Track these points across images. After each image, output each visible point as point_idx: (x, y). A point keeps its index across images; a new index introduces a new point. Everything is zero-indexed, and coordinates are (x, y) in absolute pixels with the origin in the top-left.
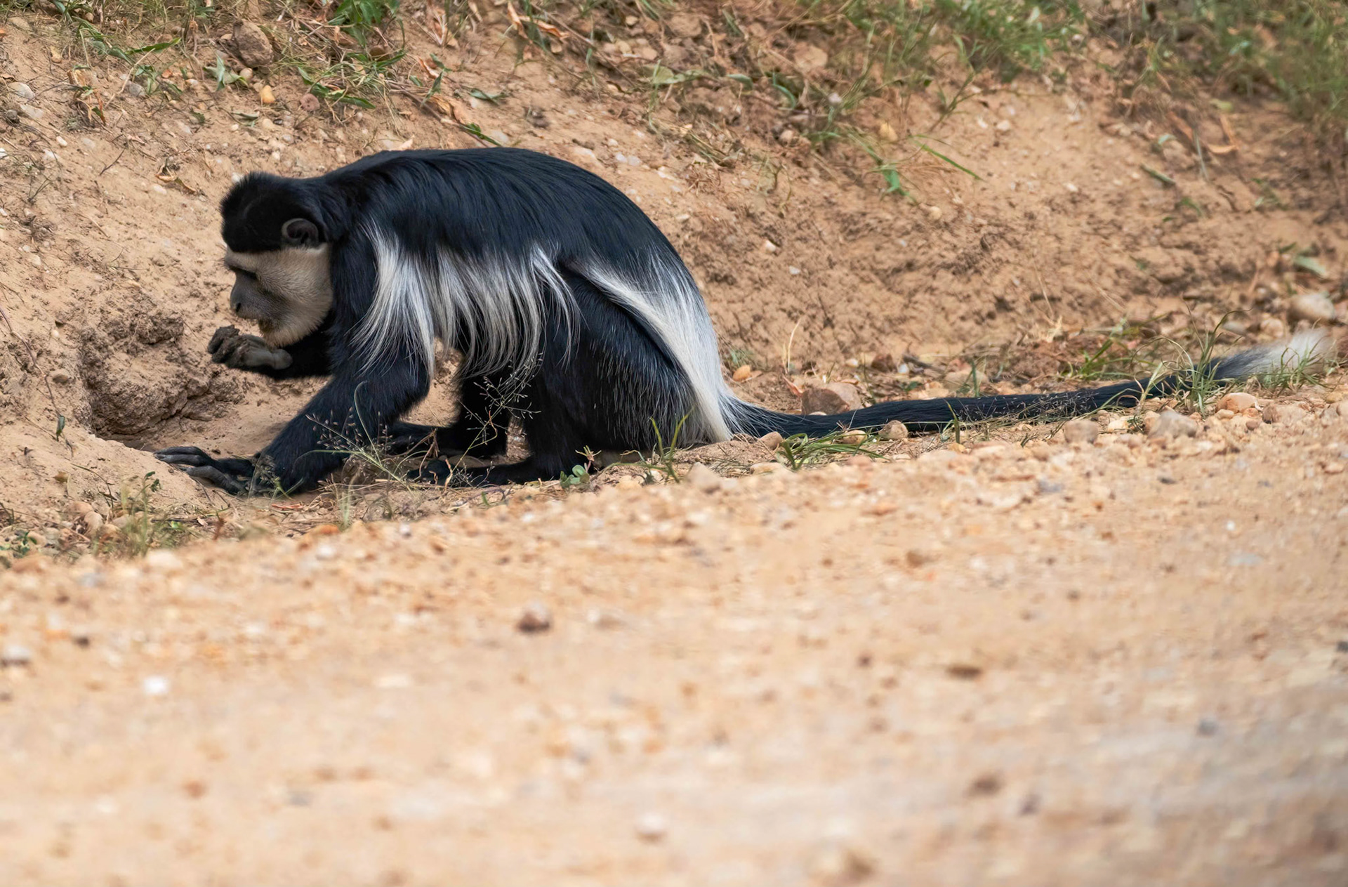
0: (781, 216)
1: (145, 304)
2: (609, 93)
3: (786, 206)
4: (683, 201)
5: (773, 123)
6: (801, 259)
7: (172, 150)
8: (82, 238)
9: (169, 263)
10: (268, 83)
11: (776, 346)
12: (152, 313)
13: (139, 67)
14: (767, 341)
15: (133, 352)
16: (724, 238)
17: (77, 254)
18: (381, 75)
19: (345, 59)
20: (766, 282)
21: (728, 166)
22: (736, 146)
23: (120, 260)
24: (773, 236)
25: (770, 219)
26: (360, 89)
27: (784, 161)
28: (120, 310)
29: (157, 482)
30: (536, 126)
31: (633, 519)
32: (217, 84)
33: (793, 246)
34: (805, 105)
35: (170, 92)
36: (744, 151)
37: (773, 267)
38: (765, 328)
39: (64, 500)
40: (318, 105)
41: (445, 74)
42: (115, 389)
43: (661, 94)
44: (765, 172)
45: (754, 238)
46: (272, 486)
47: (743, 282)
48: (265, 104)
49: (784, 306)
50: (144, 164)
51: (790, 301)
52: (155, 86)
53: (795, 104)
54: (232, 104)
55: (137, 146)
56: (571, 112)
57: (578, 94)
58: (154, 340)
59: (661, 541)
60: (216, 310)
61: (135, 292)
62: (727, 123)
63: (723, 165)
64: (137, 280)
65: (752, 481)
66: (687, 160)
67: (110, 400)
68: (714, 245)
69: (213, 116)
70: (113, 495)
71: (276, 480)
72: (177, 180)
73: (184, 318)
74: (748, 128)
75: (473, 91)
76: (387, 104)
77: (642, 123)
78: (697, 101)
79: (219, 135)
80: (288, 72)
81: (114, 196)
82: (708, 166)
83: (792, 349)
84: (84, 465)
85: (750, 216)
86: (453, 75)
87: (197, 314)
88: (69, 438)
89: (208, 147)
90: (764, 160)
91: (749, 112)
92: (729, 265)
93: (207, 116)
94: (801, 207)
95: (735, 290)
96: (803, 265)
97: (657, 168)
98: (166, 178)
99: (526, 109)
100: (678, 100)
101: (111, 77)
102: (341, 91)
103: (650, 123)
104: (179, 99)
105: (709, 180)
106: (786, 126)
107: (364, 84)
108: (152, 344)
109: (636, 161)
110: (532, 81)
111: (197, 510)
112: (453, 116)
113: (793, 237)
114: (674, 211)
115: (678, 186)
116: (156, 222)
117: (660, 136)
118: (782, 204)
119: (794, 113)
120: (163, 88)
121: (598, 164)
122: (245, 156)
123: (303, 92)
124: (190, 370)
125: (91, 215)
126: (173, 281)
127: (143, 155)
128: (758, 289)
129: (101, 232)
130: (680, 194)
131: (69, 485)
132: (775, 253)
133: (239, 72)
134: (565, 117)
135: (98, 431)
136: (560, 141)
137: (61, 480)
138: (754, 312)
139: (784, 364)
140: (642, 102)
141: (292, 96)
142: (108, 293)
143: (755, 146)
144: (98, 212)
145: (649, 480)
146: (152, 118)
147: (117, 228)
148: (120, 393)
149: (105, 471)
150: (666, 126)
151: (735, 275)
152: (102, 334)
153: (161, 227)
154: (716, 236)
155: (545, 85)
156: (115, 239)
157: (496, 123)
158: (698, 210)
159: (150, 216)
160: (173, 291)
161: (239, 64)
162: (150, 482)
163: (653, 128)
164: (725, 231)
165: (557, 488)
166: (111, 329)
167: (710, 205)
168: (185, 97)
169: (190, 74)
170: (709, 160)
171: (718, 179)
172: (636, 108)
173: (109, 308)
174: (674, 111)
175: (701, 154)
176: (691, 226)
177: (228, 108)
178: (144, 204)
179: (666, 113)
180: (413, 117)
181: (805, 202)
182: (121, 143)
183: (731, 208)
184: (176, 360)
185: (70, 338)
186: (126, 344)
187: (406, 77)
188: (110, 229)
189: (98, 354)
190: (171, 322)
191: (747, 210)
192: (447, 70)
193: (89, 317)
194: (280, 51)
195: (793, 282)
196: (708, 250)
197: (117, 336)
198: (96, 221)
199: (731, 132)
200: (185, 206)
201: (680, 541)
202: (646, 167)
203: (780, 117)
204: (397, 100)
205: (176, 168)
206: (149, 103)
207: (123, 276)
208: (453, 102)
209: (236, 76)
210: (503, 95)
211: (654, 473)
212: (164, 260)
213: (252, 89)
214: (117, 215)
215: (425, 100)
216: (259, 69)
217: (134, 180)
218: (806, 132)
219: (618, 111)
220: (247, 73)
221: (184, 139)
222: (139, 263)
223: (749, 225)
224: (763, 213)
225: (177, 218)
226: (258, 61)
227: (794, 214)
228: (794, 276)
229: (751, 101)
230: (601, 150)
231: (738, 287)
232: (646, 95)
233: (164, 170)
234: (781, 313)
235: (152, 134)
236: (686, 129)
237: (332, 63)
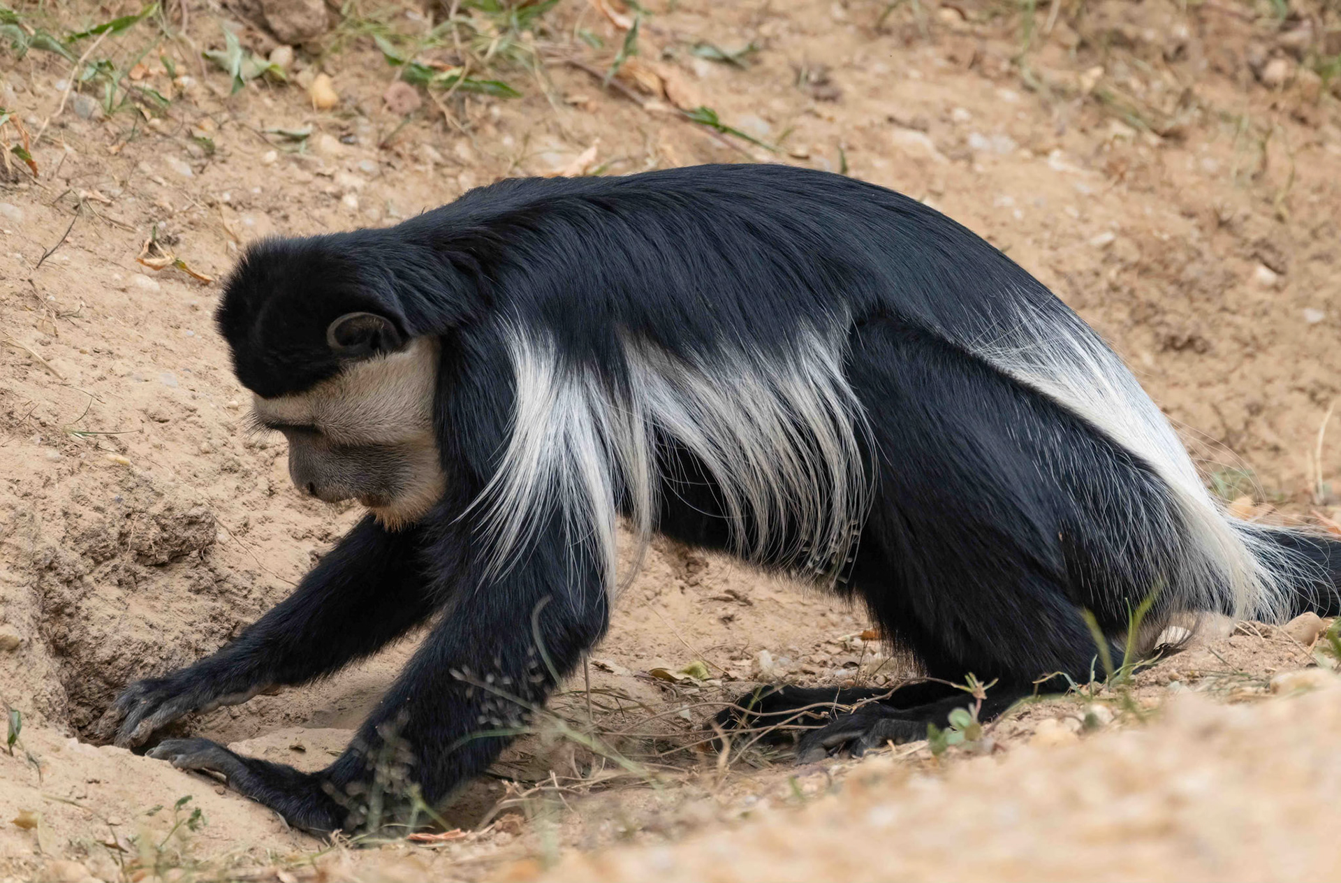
0: (1280, 218)
1: (142, 494)
2: (946, 26)
3: (1287, 201)
4: (1099, 210)
5: (1247, 50)
6: (1323, 294)
7: (162, 209)
9: (178, 415)
10: (322, 69)
11: (1294, 456)
12: (156, 509)
13: (86, 64)
14: (1276, 449)
15: (129, 583)
16: (1180, 270)
17: (10, 414)
18: (526, 35)
19: (461, 11)
20: (1264, 341)
21: (1174, 137)
22: (1185, 100)
23: (89, 418)
24: (1269, 257)
25: (1260, 226)
26: (492, 64)
27: (1275, 118)
28: (97, 509)
29: (197, 813)
30: (817, 98)
31: (1073, 801)
32: (231, 80)
33: (1306, 271)
34: (1302, 11)
35: (147, 104)
36: (1200, 107)
37: (1275, 314)
38: (1271, 425)
39: (34, 860)
40: (418, 101)
41: (642, 20)
42: (104, 653)
43: (1039, 17)
44: (1241, 141)
45: (1233, 263)
46: (407, 801)
47: (1223, 345)
48: (321, 109)
49: (1302, 382)
50: (113, 239)
51: (1312, 372)
52: (119, 96)
53: (1284, 11)
54: (261, 114)
55: (97, 209)
56: (879, 67)
57: (888, 32)
58: (165, 558)
59: (1128, 834)
60: (271, 493)
61: (122, 474)
62: (1166, 58)
63: (1166, 136)
64: (123, 451)
65: (1279, 707)
66: (1099, 134)
67: (98, 674)
68: (1164, 284)
69: (225, 141)
70: (122, 843)
71: (414, 790)
72: (177, 263)
73: (215, 512)
74: (1204, 64)
75: (698, 46)
76: (544, 87)
77: (1010, 75)
78: (1107, 25)
79: (243, 173)
80: (358, 46)
81: (67, 303)
82: (1138, 141)
83: (1324, 459)
84: (64, 794)
85: (1222, 224)
86: (658, 22)
87: (237, 503)
88: (32, 748)
89: (227, 197)
90: (1239, 120)
91: (1201, 34)
92: (1195, 317)
93: (218, 142)
94: (1314, 198)
95: (1211, 362)
96: (1328, 305)
97: (1045, 153)
98: (156, 261)
99: (798, 71)
100: (1073, 25)
101: (39, 88)
102: (456, 71)
103: (1026, 73)
104: (165, 116)
105: (1143, 167)
106: (1272, 54)
107: (498, 55)
108: (162, 565)
109: (1005, 144)
110: (803, 19)
111: (276, 858)
112: (666, 97)
113: (1306, 254)
114: (1084, 229)
115: (1086, 182)
116: (146, 344)
117: (1045, 94)
118: (1279, 197)
119: (1284, 29)
120: (134, 99)
121: (938, 157)
122: (294, 207)
123: (388, 79)
124: (234, 605)
125: (28, 341)
126: (187, 447)
127: (111, 223)
128: (1251, 356)
129: (49, 371)
130: (1092, 196)
131: (41, 832)
132: (1276, 288)
133: (267, 55)
134: (869, 78)
135: (83, 731)
136: (864, 121)
137: (25, 825)
138: (1248, 400)
139: (1311, 486)
140: (1008, 35)
141: (367, 90)
142: (73, 481)
143: (1219, 95)
144: (39, 335)
145: (1090, 723)
146: (120, 154)
147: (77, 361)
148: (114, 658)
149: (102, 801)
150: (1054, 76)
151: (1207, 335)
152: (70, 557)
153: (155, 352)
154: (1166, 267)
155: (826, 23)
156: (75, 383)
157: (745, 100)
158: (1128, 223)
159: (133, 333)
160: (189, 465)
161: (267, 41)
162: (186, 814)
163: (1032, 82)
164: (1181, 256)
165: (923, 754)
166: (85, 546)
167: (1149, 211)
168: (176, 111)
169: (180, 68)
170: (1139, 131)
171: (1160, 162)
172: (997, 48)
173: (78, 508)
174: (1066, 47)
175: (1125, 122)
176: (1119, 253)
177: (255, 123)
178: (122, 313)
179: (1052, 52)
180: (593, 105)
181: (1320, 189)
182: (67, 206)
183: (1189, 214)
184: (208, 590)
185: (14, 568)
186: (115, 569)
187: (572, 32)
188: (65, 365)
189: (67, 593)
190: (192, 522)
191: (1217, 214)
192: (647, 13)
193: (45, 527)
194: (337, 10)
195: (1312, 338)
196: (1154, 295)
197: (98, 557)
198: (38, 352)
199: (1175, 75)
200: (195, 308)
201: (1165, 830)
202: (1026, 153)
203: (1260, 39)
204: (559, 77)
205: (172, 242)
206: (113, 129)
207: (97, 447)
208: (664, 70)
209: (263, 64)
210: (752, 49)
211: (1098, 709)
212: (167, 411)
213: (294, 83)
214: (75, 337)
215: (611, 72)
216: (302, 46)
217: (100, 271)
218: (1310, 61)
219: (965, 57)
220: (283, 55)
221: (181, 188)
222: (122, 421)
223: (1224, 240)
224: (1246, 218)
225: (183, 331)
226: (300, 32)
227: (1303, 213)
228: (1314, 325)
229: (1204, 13)
230: (940, 131)
231: (1215, 356)
232: (1014, 21)
233: (152, 246)
234: (1296, 395)
235: (123, 184)
236: (1091, 77)
237: (436, 22)
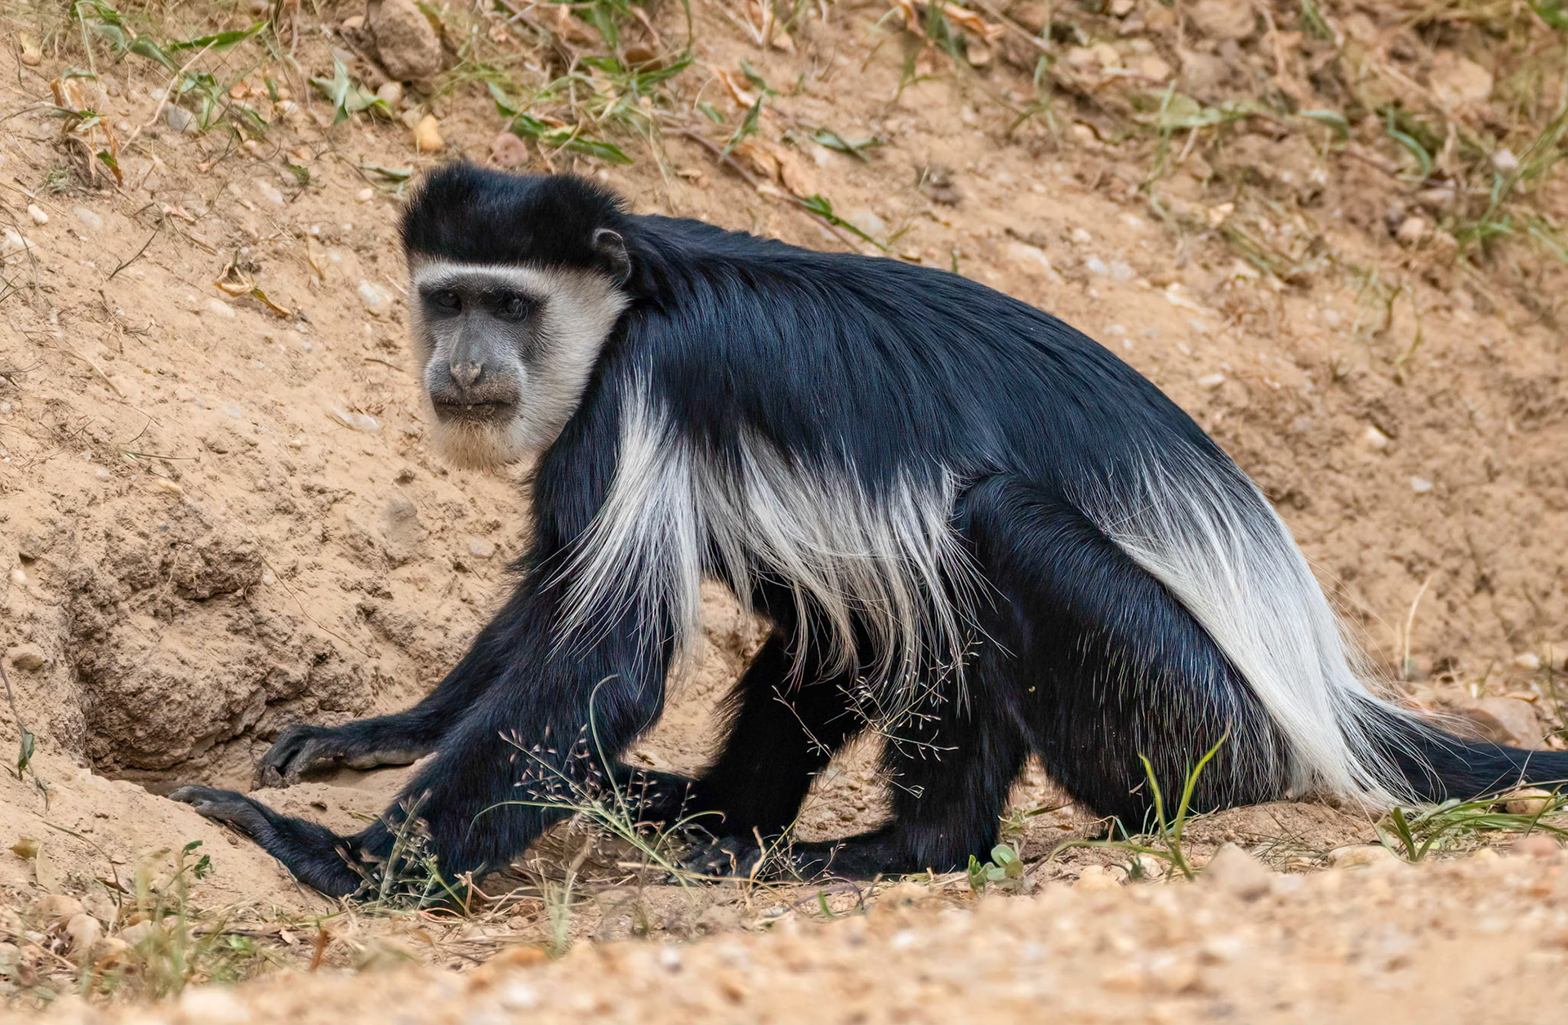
0: (1398, 380)
1: (190, 525)
2: (1077, 143)
3: (1407, 363)
4: (1212, 350)
5: (1386, 204)
6: (1433, 464)
7: (247, 235)
8: (72, 397)
9: (237, 448)
10: (430, 111)
11: (1384, 627)
12: (203, 542)
13: (186, 75)
14: (1366, 617)
15: (165, 615)
16: (1288, 421)
17: (63, 427)
18: (645, 100)
19: (580, 68)
20: (1366, 505)
21: (1299, 284)
22: (1315, 247)
23: (144, 440)
24: (1382, 418)
25: (1376, 386)
26: (606, 126)
27: (1406, 276)
28: (142, 535)
29: (206, 860)
30: (936, 201)
31: (1103, 947)
32: (335, 111)
33: (1419, 438)
34: (1447, 171)
35: (244, 125)
36: (1329, 257)
37: (1380, 478)
38: (1363, 592)
39: (31, 891)
40: (525, 155)
41: (766, 99)
42: (130, 684)
43: (1175, 145)
44: (1367, 296)
45: (1345, 422)
46: (423, 873)
47: (1324, 504)
48: (424, 151)
49: (1399, 552)
50: (193, 259)
51: (1412, 542)
52: (216, 112)
53: (1429, 168)
54: (361, 150)
55: (180, 226)
56: (1003, 177)
57: (1017, 142)
58: (205, 593)
59: (1155, 988)
60: (325, 539)
61: (172, 502)
62: (1300, 202)
63: (1290, 281)
64: (176, 478)
65: (1331, 878)
66: (1222, 272)
67: (121, 705)
68: (1270, 434)
69: (326, 172)
70: (122, 883)
71: (431, 861)
72: (256, 292)
73: (263, 552)
74: (1338, 213)
75: (819, 134)
76: (656, 156)
77: (1137, 200)
78: (1242, 161)
79: (336, 208)
80: (470, 91)
81: (136, 320)
82: (1261, 283)
83: (1413, 633)
84: (69, 825)
85: (1338, 380)
86: (782, 103)
87: (288, 545)
88: (42, 775)
89: (316, 230)
90: (1368, 275)
91: (1341, 182)
92: (1297, 471)
93: (314, 172)
94: (1436, 364)
95: (1308, 519)
96: (1437, 475)
97: (1164, 285)
98: (234, 287)
99: (919, 171)
100: (1208, 157)
101: (135, 94)
102: (568, 129)
103: (1153, 201)
104: (262, 139)
105: (1262, 311)
106: (1410, 210)
107: (613, 117)
108: (202, 601)
109: (1124, 271)
110: (931, 117)
111: (281, 916)
112: (781, 181)
113: (1420, 420)
114: (1195, 368)
115: (1203, 320)
116: (213, 371)
117: (1173, 225)
118: (1400, 359)
119: (1427, 187)
120: (232, 117)
121: (1053, 275)
122: (384, 249)
123: (497, 129)
124: (271, 650)
125: (91, 354)
126: (244, 482)
127: (192, 243)
128: (1351, 518)
129: (109, 386)
130: (1207, 335)
131: (39, 863)
132: (1385, 452)
133: (375, 89)
134: (992, 187)
135: (96, 762)
136: (981, 230)
137: (24, 853)
138: (1342, 563)
139: (1397, 660)
140: (1140, 159)
141: (475, 137)
142: (120, 503)
143: (1351, 246)
144: (103, 348)
145: (1137, 874)
146: (210, 173)
147: (139, 380)
148: (140, 691)
149: (108, 838)
150: (1182, 207)
151: (1308, 491)
152: (107, 579)
153: (222, 380)
154: (1274, 417)
155: (955, 125)
156: (134, 402)
157: (862, 194)
158: (1240, 366)
159: (202, 358)
160: (242, 500)
161: (376, 74)
162: (193, 860)
163: (1159, 211)
164: (1291, 407)
165: (961, 886)
166: (124, 571)
167: (1263, 357)
168: (273, 136)
169: (283, 92)
170: (1263, 273)
171: (1280, 308)
172: (1127, 171)
173: (122, 531)
174: (1199, 179)
175: (1249, 261)
176: (1227, 396)
177: (354, 157)
178: (192, 336)
179: (1184, 182)
180: (704, 181)
181: (1443, 356)
182: (149, 219)
183: (1303, 365)
184: (247, 631)
185: (48, 585)
186: (153, 598)
187: (692, 103)
188: (125, 382)
189: (100, 618)
190: (239, 559)
191: (1333, 368)
192: (772, 93)
193: (84, 546)
194: (453, 51)
195: (1417, 507)
196: (1258, 443)
197: (137, 584)
198: (100, 366)
199: (1307, 220)
200: (268, 340)
201: (1191, 989)
202: (1144, 283)
203: (1400, 194)
204: (674, 148)
205: (253, 269)
206: (206, 145)
207: (149, 471)
208: (782, 154)
209: (371, 98)
210: (875, 142)
211: (1147, 861)
212: (227, 442)
213: (400, 121)
214: (140, 355)
215: (728, 148)
216: (413, 84)
217: (174, 290)
218: (1449, 222)
219: (1094, 176)
220: (391, 91)
221: (269, 216)
222: (179, 447)
223: (1337, 396)
224: (1363, 376)
225: (253, 363)
226: (412, 69)
227: (1423, 377)
228: (1420, 495)
229: (1345, 161)
230: (1058, 250)
231: (1314, 514)
232: (1147, 147)
233: (232, 271)
234: (1394, 564)
235: (210, 203)
236: (1220, 212)
237: (554, 76)
